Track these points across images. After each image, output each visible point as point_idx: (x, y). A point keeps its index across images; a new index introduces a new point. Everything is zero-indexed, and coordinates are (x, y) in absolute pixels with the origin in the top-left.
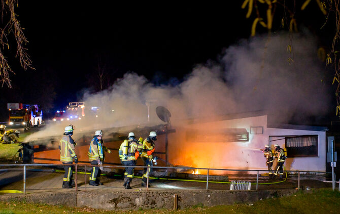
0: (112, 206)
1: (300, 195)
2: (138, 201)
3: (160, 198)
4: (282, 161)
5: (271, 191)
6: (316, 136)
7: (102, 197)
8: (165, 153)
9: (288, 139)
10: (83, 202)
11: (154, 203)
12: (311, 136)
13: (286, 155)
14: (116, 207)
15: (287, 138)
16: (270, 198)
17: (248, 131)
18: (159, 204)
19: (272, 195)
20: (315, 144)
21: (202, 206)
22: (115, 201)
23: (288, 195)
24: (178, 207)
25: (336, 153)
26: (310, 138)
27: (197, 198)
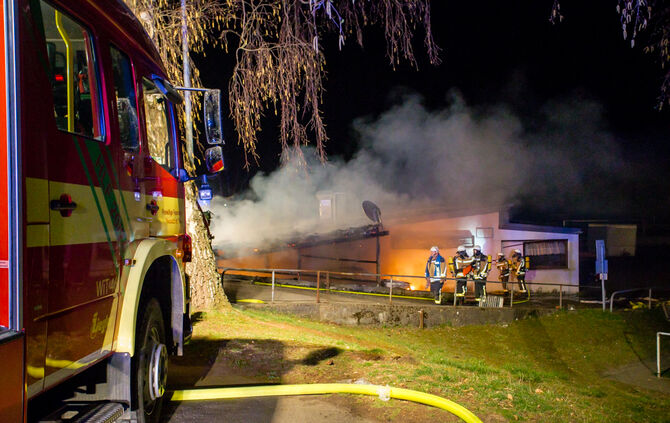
0: (355, 321)
1: (563, 315)
2: (382, 316)
3: (405, 314)
4: (522, 273)
5: (529, 309)
6: (565, 241)
7: (345, 310)
8: (376, 262)
9: (527, 246)
10: (325, 315)
11: (398, 319)
12: (559, 241)
13: (528, 266)
14: (359, 323)
15: (526, 243)
16: (527, 318)
17: (474, 234)
18: (403, 321)
19: (529, 314)
20: (563, 252)
21: (451, 325)
22: (358, 315)
23: (549, 315)
24: (425, 326)
25: (606, 262)
26: (556, 243)
27: (445, 316)
